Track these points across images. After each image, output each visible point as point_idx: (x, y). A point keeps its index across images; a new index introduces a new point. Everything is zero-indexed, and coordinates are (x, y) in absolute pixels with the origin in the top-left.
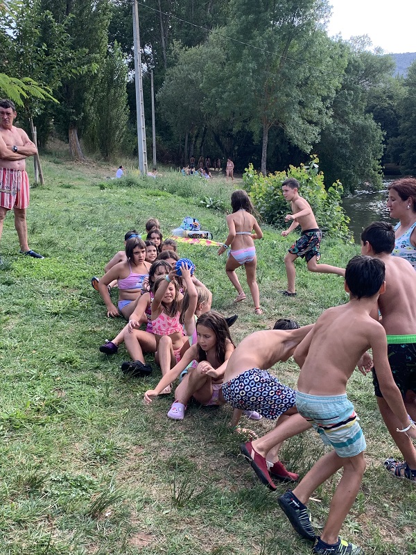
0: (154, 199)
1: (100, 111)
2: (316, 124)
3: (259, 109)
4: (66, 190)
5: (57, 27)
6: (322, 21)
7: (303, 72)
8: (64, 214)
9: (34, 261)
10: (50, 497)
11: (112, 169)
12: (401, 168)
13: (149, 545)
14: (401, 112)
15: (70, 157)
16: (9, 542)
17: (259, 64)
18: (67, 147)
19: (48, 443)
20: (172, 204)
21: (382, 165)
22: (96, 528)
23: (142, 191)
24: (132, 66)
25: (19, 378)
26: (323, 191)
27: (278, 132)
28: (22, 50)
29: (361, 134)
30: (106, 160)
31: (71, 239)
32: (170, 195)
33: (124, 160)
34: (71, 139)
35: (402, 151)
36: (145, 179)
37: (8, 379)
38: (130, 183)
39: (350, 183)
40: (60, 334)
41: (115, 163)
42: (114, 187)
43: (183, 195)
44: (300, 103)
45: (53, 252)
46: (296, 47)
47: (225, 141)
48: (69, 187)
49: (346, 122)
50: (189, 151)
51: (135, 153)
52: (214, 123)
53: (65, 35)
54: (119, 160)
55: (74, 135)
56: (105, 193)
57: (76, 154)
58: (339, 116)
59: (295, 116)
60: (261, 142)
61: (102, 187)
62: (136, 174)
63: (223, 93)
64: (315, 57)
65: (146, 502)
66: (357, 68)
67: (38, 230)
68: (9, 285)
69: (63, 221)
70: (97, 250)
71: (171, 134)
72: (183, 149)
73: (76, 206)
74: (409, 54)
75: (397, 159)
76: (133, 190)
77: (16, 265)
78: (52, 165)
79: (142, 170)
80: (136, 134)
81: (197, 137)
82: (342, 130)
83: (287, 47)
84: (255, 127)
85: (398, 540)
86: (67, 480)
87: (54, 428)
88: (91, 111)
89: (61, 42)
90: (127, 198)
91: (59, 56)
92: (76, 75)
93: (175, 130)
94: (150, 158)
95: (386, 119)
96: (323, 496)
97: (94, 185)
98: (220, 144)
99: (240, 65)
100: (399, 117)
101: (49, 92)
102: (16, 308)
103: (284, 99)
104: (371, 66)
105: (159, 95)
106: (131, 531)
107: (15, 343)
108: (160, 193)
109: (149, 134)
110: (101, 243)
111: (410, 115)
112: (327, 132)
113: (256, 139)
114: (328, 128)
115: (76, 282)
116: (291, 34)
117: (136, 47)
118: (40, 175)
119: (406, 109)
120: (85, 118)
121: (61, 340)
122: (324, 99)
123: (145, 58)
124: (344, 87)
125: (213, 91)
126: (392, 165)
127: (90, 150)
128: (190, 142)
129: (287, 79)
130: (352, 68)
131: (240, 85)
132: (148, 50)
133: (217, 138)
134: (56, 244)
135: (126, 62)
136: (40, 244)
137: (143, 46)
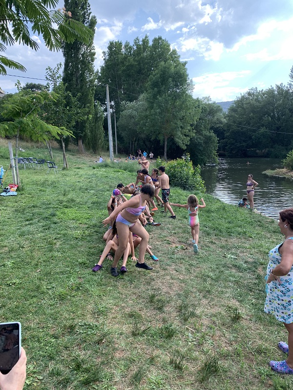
0: (117, 174)
1: (91, 132)
2: (188, 136)
3: (163, 130)
4: (78, 170)
5: (73, 99)
6: (190, 91)
7: (182, 113)
8: (78, 183)
9: (66, 210)
10: (79, 334)
11: (98, 157)
12: (226, 153)
13: (123, 356)
14: (226, 128)
15: (79, 152)
16: (63, 358)
17: (161, 110)
18: (78, 148)
19: (77, 306)
20: (125, 176)
21: (217, 152)
22: (99, 349)
23: (112, 170)
24: (106, 110)
25: (62, 273)
26: (192, 169)
27: (172, 140)
28: (58, 109)
29: (208, 140)
30: (95, 153)
31: (81, 198)
32: (124, 171)
33: (103, 153)
34: (79, 144)
35: (227, 146)
36: (113, 163)
37: (57, 273)
38: (106, 166)
39: (204, 161)
40: (79, 249)
41: (99, 155)
42: (99, 168)
43: (130, 171)
44: (181, 127)
45: (73, 205)
46: (178, 103)
47: (147, 143)
48: (79, 168)
49: (201, 134)
50: (132, 148)
51: (108, 149)
52: (143, 136)
53: (77, 102)
54: (101, 153)
55: (80, 142)
56: (95, 171)
57: (82, 151)
58: (199, 132)
59: (179, 133)
60: (164, 144)
61: (94, 168)
62: (109, 161)
63: (146, 122)
64: (187, 106)
65: (120, 334)
66: (205, 110)
67: (67, 194)
68: (56, 224)
69: (78, 188)
70: (93, 203)
71: (124, 141)
72: (129, 147)
73: (83, 179)
74: (228, 102)
75: (224, 150)
76: (108, 169)
77: (58, 213)
78: (71, 157)
79: (111, 158)
80: (108, 141)
81: (135, 142)
82: (200, 138)
83: (174, 103)
84: (161, 138)
85: (230, 348)
86: (86, 325)
87: (79, 298)
88: (88, 132)
89: (75, 106)
90: (105, 173)
91: (74, 111)
92: (81, 120)
93: (125, 139)
94: (114, 152)
95: (219, 132)
96: (197, 328)
97: (90, 167)
98: (145, 145)
99: (153, 110)
100: (225, 131)
101: (71, 133)
102: (59, 236)
103: (173, 125)
104: (212, 109)
105: (118, 123)
106: (115, 349)
107: (59, 254)
108: (120, 170)
109: (114, 141)
110: (95, 199)
111: (229, 130)
112: (193, 139)
113: (161, 142)
114: (194, 138)
115: (85, 221)
116: (176, 97)
117: (107, 102)
118: (66, 164)
119: (228, 127)
120: (85, 135)
121: (79, 252)
122: (191, 125)
123: (111, 107)
124: (200, 119)
125: (142, 122)
126: (221, 152)
127: (88, 149)
128: (132, 144)
129: (175, 117)
130: (204, 110)
131: (153, 119)
132: (113, 103)
133: (144, 142)
134: (75, 201)
135: (103, 108)
136: (68, 201)
137: (110, 102)
